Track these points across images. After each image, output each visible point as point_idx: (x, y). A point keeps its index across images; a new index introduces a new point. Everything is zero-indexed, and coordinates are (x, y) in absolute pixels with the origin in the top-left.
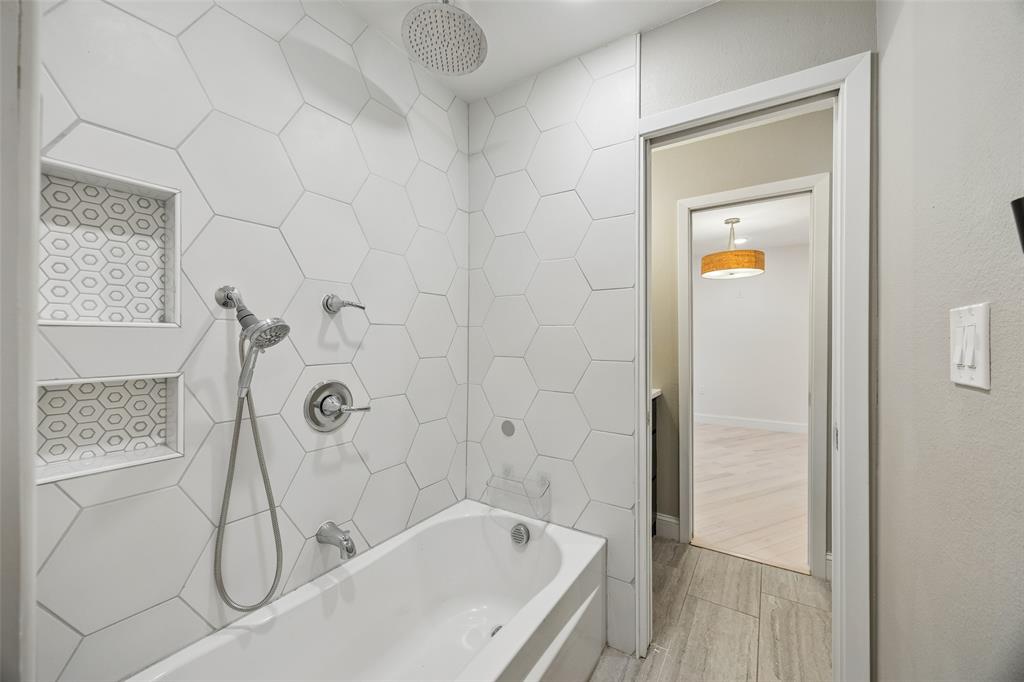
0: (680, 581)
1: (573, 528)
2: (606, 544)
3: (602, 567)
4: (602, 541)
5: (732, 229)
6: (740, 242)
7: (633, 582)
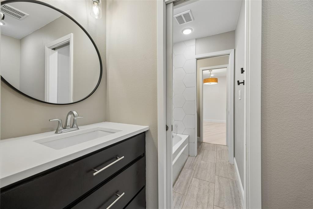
0: (201, 147)
1: (182, 134)
2: (189, 136)
3: (188, 140)
4: (188, 136)
5: (210, 72)
6: (212, 75)
7: (194, 143)
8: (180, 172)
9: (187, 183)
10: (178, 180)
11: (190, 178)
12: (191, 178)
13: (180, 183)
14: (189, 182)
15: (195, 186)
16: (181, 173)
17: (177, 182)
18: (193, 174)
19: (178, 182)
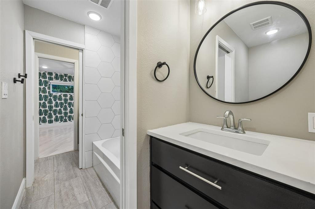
8: (109, 194)
9: (90, 190)
10: (102, 186)
11: (92, 197)
12: (90, 198)
13: (96, 185)
14: (89, 192)
15: (80, 194)
16: (106, 193)
17: (101, 184)
18: (93, 203)
19: (99, 185)
